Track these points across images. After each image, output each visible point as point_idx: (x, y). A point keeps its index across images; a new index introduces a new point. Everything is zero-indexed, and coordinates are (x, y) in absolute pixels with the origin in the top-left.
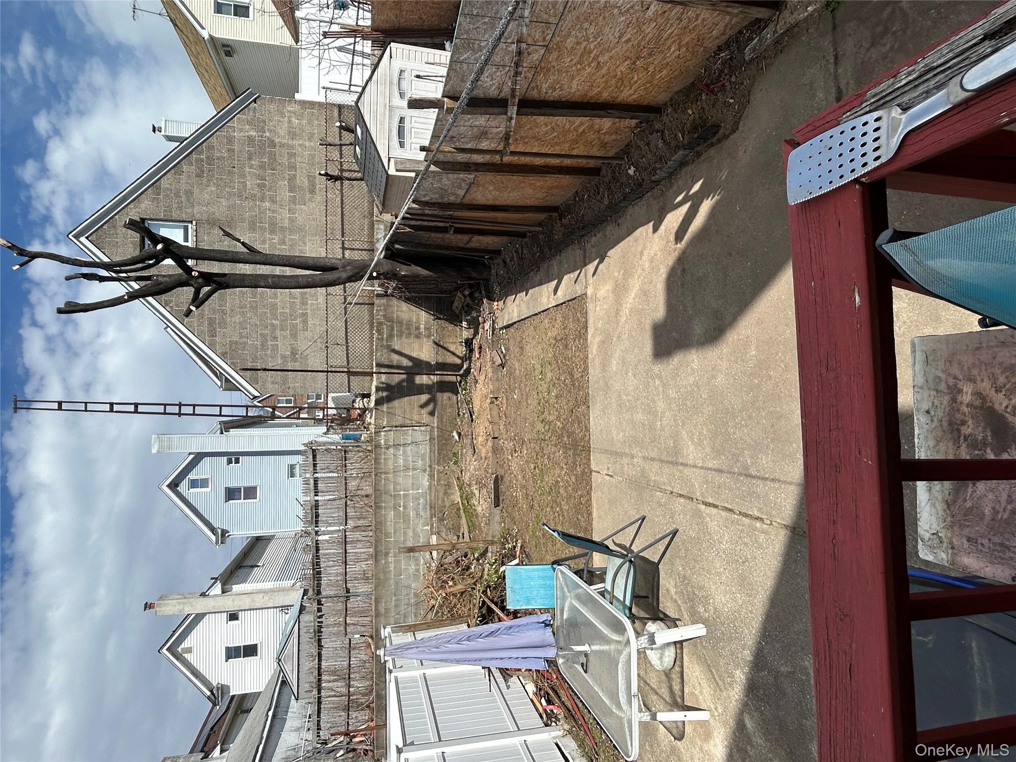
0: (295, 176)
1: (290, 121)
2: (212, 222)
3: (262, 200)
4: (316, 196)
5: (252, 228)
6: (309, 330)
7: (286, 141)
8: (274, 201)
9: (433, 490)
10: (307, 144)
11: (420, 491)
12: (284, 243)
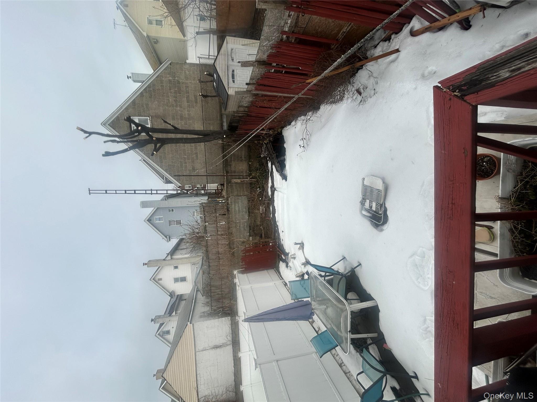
0: (189, 96)
1: (185, 73)
2: (157, 116)
3: (176, 106)
4: (198, 104)
5: (173, 119)
6: (199, 159)
7: (184, 81)
8: (181, 107)
9: (250, 220)
10: (193, 82)
11: (245, 220)
12: (187, 124)
